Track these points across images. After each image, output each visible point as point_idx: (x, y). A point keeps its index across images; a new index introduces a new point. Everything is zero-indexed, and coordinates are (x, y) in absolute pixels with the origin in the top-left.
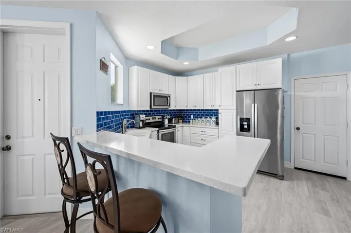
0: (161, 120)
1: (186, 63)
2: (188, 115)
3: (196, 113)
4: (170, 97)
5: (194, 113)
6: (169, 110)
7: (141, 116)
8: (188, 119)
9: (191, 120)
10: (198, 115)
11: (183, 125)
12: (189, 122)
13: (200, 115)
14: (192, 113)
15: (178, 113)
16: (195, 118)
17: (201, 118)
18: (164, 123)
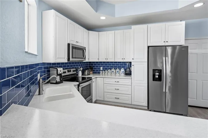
0: (75, 72)
1: (103, 18)
2: (98, 67)
3: (105, 65)
4: (85, 50)
5: (103, 65)
6: (83, 63)
7: (59, 69)
8: (98, 71)
9: (101, 72)
10: (107, 67)
11: (97, 76)
12: (99, 73)
13: (109, 67)
14: (102, 65)
15: (88, 65)
16: (104, 70)
17: (111, 69)
18: (78, 75)
